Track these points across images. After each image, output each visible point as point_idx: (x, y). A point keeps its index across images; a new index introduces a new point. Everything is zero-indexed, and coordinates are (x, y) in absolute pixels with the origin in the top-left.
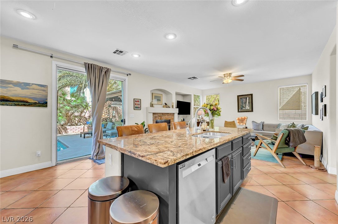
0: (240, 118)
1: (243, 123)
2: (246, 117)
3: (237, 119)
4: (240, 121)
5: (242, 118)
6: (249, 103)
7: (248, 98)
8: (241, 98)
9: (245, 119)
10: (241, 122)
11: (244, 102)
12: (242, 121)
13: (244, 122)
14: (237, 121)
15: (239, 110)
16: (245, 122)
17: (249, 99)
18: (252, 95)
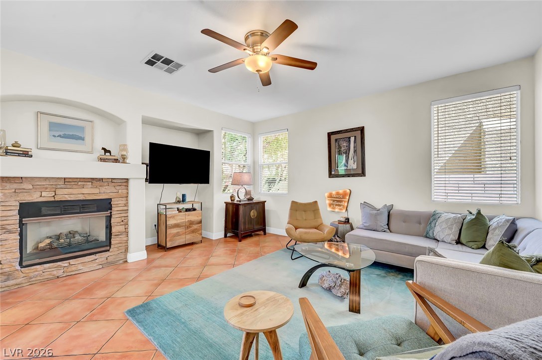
0: (334, 193)
1: (340, 205)
2: (348, 191)
3: (326, 195)
4: (334, 201)
5: (338, 193)
6: (355, 151)
7: (352, 139)
8: (336, 140)
9: (345, 194)
10: (337, 205)
11: (343, 149)
12: (338, 201)
13: (343, 203)
14: (328, 202)
15: (333, 173)
16: (346, 204)
17: (355, 142)
18: (362, 130)
